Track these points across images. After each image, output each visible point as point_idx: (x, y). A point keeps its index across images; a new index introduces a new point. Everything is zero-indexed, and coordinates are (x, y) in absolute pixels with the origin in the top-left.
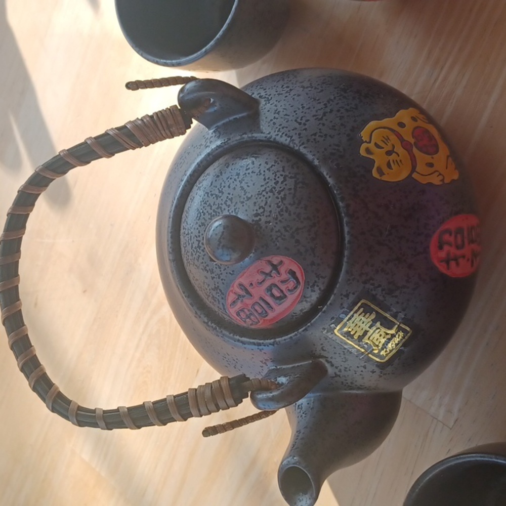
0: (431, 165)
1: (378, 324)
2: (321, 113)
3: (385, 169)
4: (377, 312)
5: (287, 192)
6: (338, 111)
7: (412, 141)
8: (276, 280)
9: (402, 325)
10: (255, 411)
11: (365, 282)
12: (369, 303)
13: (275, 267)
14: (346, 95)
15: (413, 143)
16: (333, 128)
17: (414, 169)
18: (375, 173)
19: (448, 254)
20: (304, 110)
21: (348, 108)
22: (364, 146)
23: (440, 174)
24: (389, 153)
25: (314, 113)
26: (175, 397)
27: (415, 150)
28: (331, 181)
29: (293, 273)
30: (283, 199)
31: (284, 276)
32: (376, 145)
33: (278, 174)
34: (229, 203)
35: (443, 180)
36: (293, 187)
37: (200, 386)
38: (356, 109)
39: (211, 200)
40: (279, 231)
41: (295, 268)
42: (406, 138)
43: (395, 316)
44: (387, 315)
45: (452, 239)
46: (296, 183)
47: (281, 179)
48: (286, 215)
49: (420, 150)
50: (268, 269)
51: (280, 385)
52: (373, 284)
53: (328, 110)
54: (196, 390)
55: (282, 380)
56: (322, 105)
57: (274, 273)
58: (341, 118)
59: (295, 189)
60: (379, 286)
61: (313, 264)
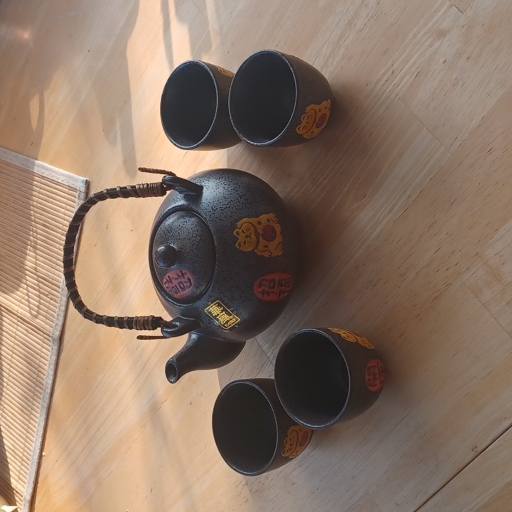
0: (266, 247)
1: (224, 313)
2: (224, 206)
3: (242, 244)
4: (224, 308)
5: (196, 243)
6: (232, 208)
7: (261, 233)
8: (183, 280)
9: (235, 316)
10: (161, 335)
11: (220, 293)
12: (221, 303)
13: (183, 274)
14: (240, 200)
15: (261, 234)
16: (226, 217)
17: (256, 248)
18: (237, 245)
19: (264, 290)
20: (218, 203)
21: (237, 208)
22: (237, 230)
23: (270, 252)
24: (247, 237)
25: (221, 206)
26: (129, 318)
27: (261, 238)
28: (216, 243)
29: (190, 280)
30: (193, 245)
31: (186, 280)
32: (243, 231)
33: (195, 232)
34: (172, 237)
35: (270, 255)
36: (198, 241)
37: (141, 317)
38: (241, 209)
39: (167, 233)
40: (188, 259)
41: (191, 278)
42: (258, 231)
43: (232, 311)
44: (229, 310)
45: (267, 284)
46: (200, 240)
47: (195, 236)
48: (192, 253)
49: (264, 238)
50: (180, 274)
51: (176, 326)
52: (223, 295)
53: (228, 206)
54: (138, 317)
55: (178, 323)
56: (226, 203)
57: (182, 277)
58: (232, 212)
59: (199, 242)
60: (226, 296)
61: (198, 278)
